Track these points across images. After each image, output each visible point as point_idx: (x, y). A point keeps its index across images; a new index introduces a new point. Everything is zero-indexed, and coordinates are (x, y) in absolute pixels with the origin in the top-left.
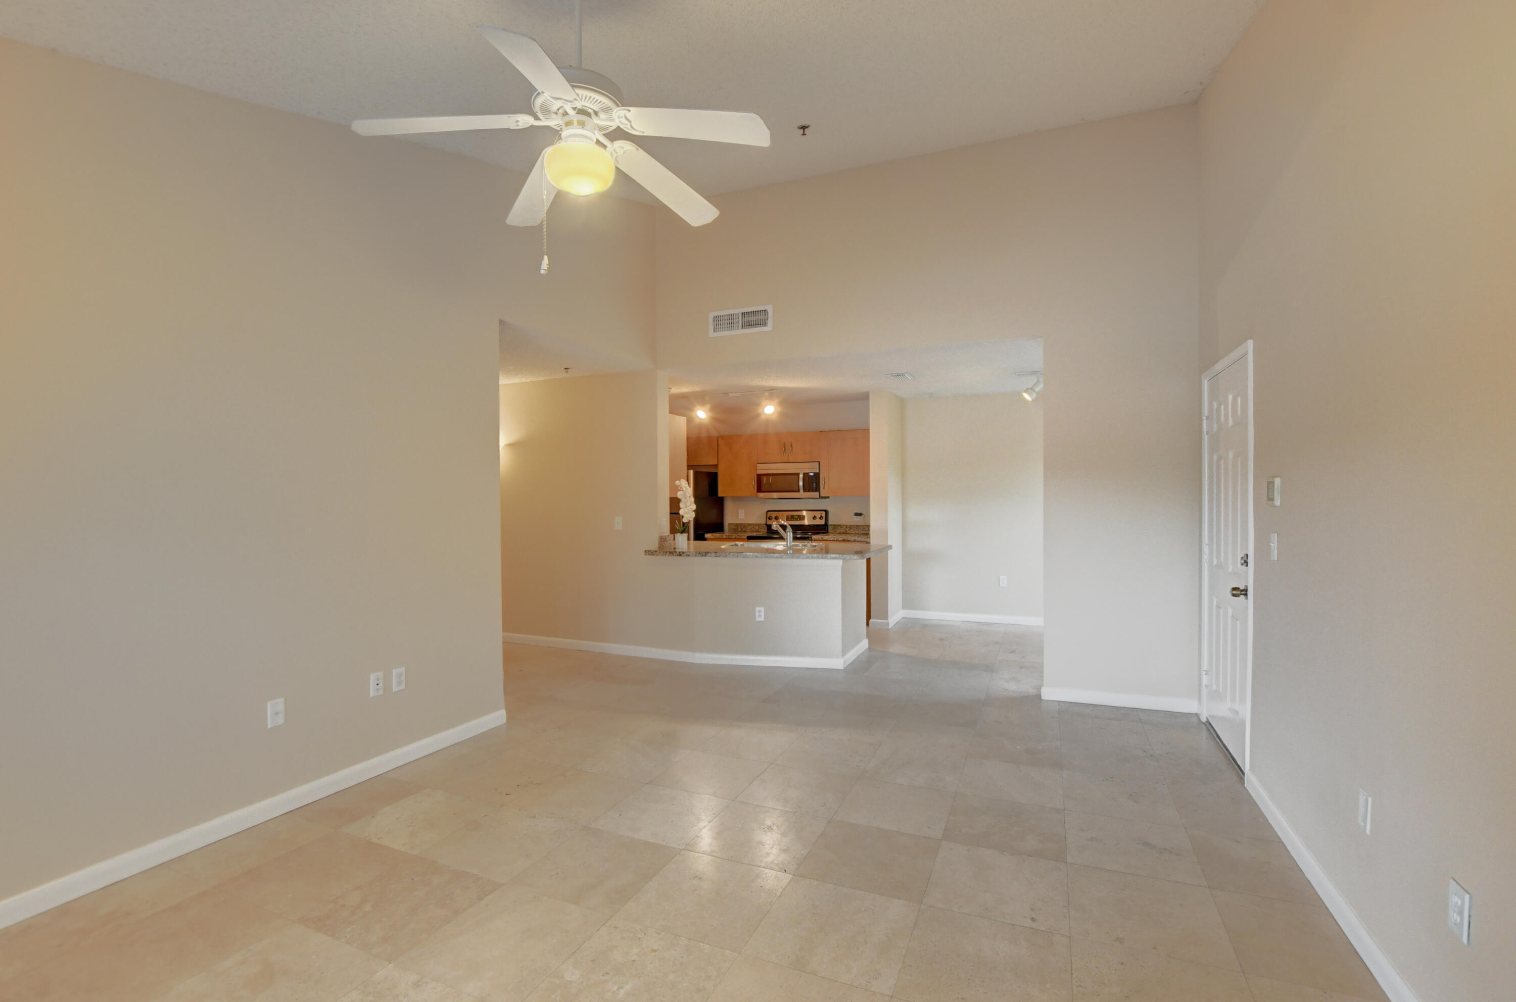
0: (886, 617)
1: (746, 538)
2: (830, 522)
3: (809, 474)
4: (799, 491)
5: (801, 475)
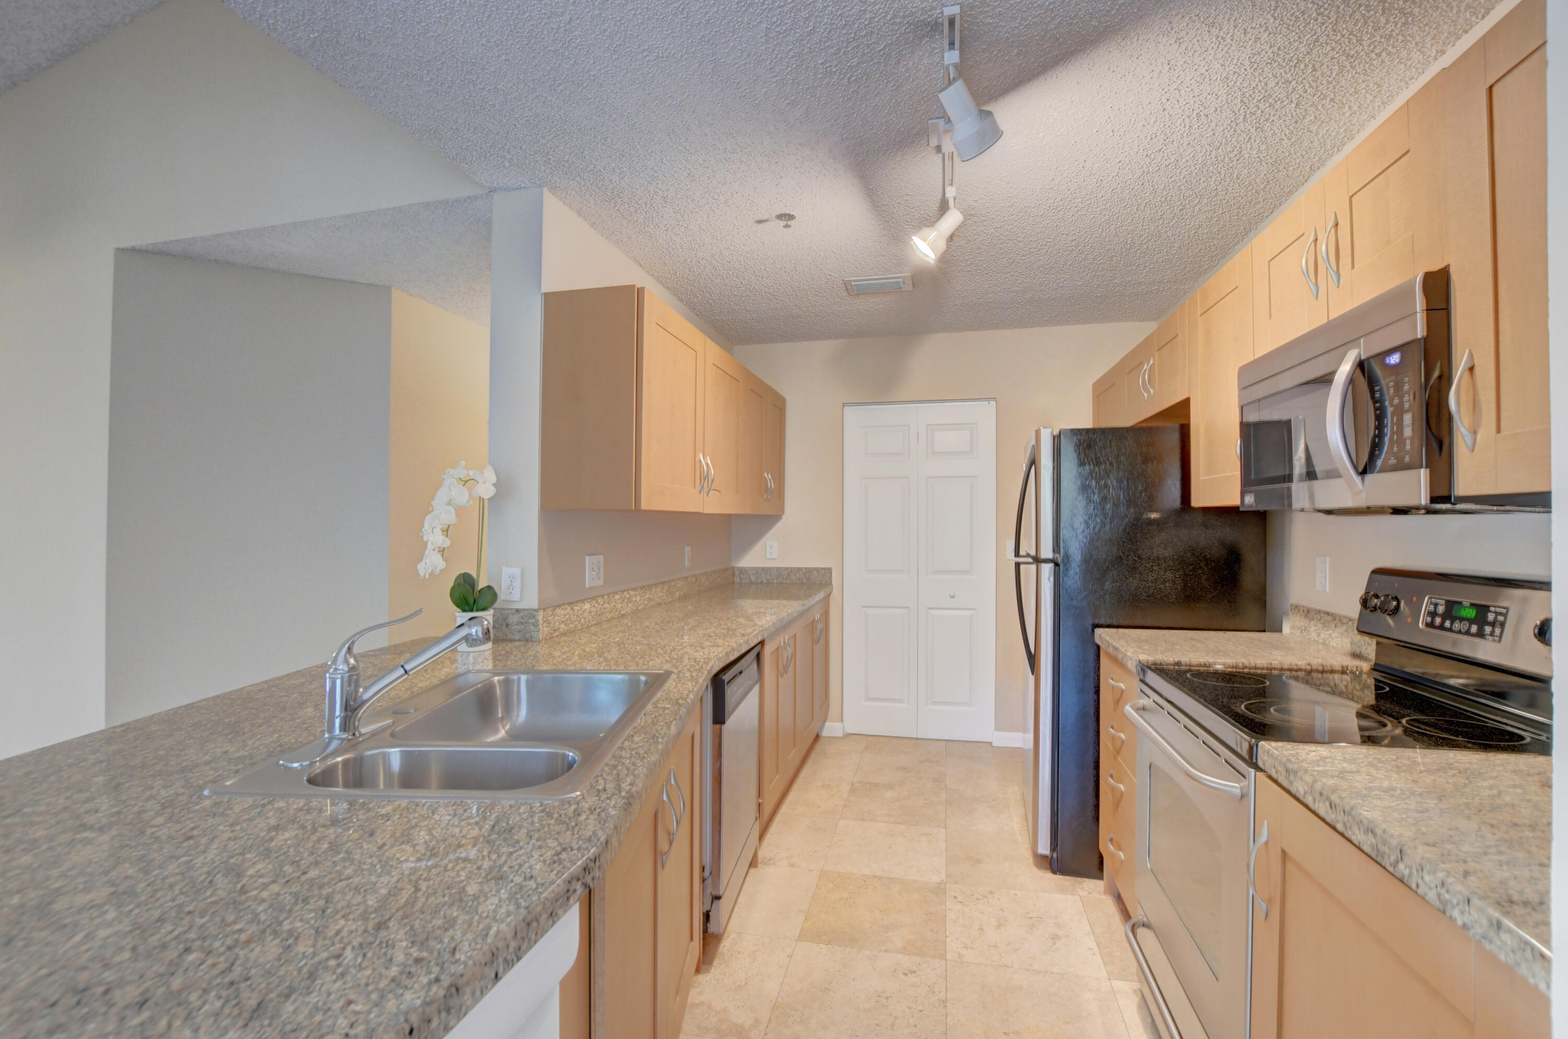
3: (1387, 360)
4: (1338, 473)
5: (1341, 377)
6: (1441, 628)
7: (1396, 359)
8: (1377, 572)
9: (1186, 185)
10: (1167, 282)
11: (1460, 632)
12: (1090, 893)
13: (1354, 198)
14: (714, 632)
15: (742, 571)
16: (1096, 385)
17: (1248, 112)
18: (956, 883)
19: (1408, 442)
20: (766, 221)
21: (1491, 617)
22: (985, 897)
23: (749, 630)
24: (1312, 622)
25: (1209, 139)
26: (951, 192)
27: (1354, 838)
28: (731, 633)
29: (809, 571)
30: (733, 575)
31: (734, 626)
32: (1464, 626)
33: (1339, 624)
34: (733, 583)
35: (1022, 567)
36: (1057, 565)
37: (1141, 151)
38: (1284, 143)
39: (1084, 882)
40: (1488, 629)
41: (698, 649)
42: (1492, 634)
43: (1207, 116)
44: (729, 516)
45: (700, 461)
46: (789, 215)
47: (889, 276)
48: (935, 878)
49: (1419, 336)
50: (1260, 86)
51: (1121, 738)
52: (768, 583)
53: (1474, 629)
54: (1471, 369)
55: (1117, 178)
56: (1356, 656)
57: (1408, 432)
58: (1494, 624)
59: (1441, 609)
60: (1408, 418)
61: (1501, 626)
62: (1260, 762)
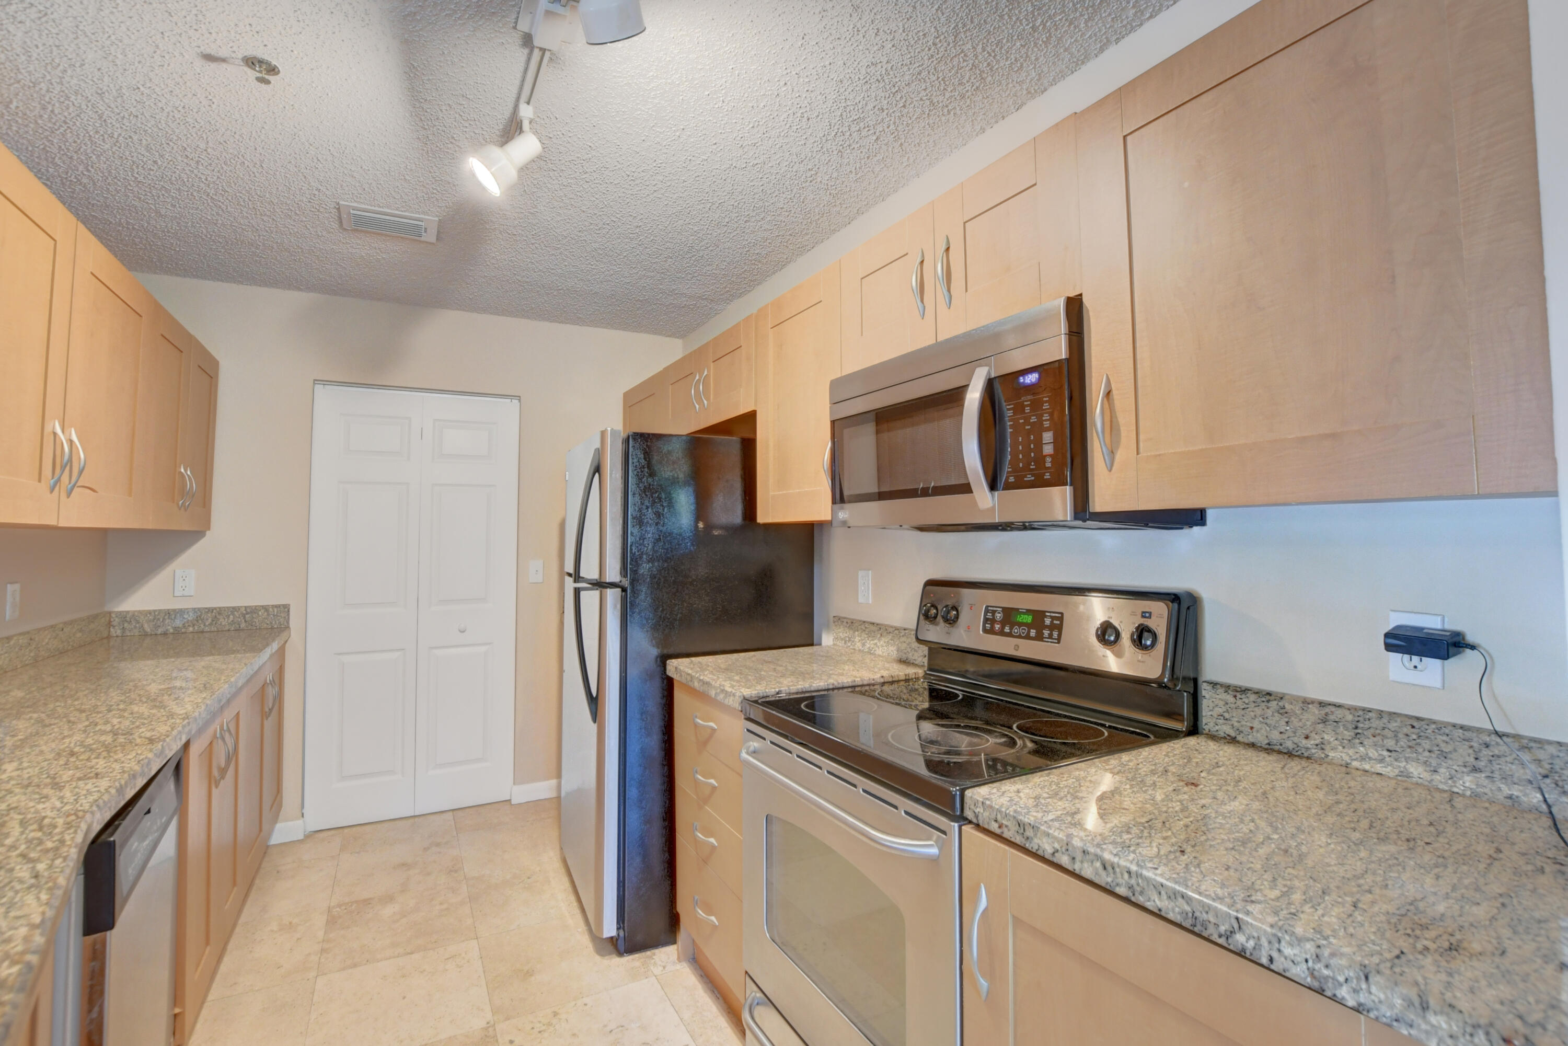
1: (738, 705)
2: (1218, 668)
3: (1021, 379)
4: (966, 489)
5: (974, 397)
6: (1002, 633)
7: (1032, 378)
8: (930, 583)
9: (761, 194)
10: (706, 299)
11: (1020, 637)
12: (664, 967)
13: (966, 224)
14: (82, 744)
15: (125, 617)
16: (627, 395)
17: (840, 131)
18: (507, 1019)
19: (1049, 459)
20: (224, 60)
21: (1048, 621)
22: (550, 1024)
23: (163, 729)
24: (857, 633)
25: (799, 148)
26: (526, 112)
27: (1149, 905)
28: (121, 739)
29: (252, 611)
30: (110, 624)
31: (127, 723)
32: (1023, 631)
33: (885, 634)
34: (109, 637)
35: (582, 593)
36: (624, 590)
37: (739, 138)
38: (851, 176)
39: (654, 954)
40: (1046, 633)
41: (47, 791)
42: (1050, 636)
43: (808, 119)
44: (104, 532)
45: (55, 434)
46: (268, 64)
47: (407, 214)
48: (477, 1023)
49: (1064, 357)
50: (861, 104)
51: (711, 784)
52: (177, 632)
53: (1033, 633)
54: (1108, 394)
55: (705, 163)
56: (904, 662)
57: (1048, 449)
58: (1052, 627)
59: (999, 616)
60: (1048, 437)
61: (1060, 628)
62: (969, 814)
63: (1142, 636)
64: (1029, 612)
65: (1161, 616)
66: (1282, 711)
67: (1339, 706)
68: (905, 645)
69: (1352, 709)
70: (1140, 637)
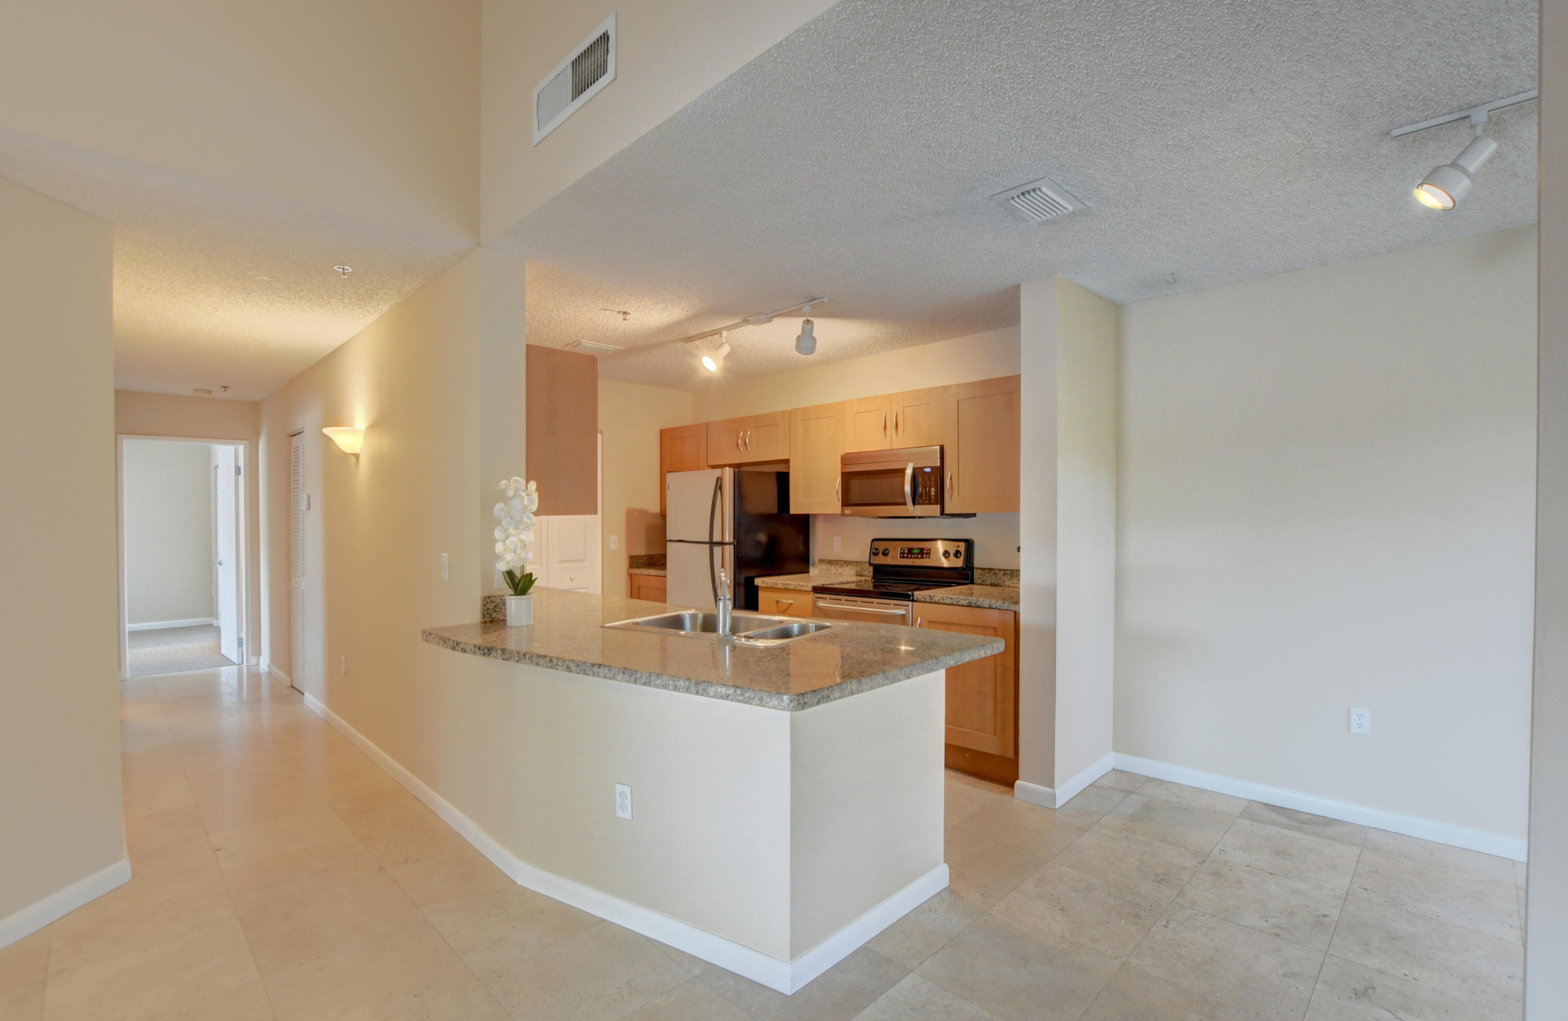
0: (1050, 782)
1: (810, 589)
2: (978, 562)
3: (925, 469)
4: (905, 504)
5: (909, 472)
6: (907, 557)
7: (928, 470)
8: (874, 540)
11: (915, 558)
13: (904, 408)
19: (932, 496)
21: (925, 552)
24: (831, 566)
26: (725, 334)
32: (916, 556)
33: (849, 564)
36: (735, 545)
40: (925, 556)
42: (926, 557)
46: (626, 313)
49: (938, 465)
53: (920, 556)
56: (860, 575)
57: (933, 493)
58: (927, 554)
59: (906, 551)
60: (933, 489)
61: (929, 554)
62: (915, 599)
63: (958, 553)
64: (918, 549)
65: (962, 547)
66: (995, 574)
67: (1008, 570)
68: (859, 569)
69: (1011, 570)
70: (957, 554)
